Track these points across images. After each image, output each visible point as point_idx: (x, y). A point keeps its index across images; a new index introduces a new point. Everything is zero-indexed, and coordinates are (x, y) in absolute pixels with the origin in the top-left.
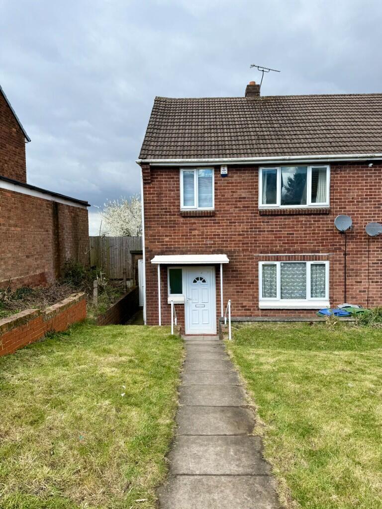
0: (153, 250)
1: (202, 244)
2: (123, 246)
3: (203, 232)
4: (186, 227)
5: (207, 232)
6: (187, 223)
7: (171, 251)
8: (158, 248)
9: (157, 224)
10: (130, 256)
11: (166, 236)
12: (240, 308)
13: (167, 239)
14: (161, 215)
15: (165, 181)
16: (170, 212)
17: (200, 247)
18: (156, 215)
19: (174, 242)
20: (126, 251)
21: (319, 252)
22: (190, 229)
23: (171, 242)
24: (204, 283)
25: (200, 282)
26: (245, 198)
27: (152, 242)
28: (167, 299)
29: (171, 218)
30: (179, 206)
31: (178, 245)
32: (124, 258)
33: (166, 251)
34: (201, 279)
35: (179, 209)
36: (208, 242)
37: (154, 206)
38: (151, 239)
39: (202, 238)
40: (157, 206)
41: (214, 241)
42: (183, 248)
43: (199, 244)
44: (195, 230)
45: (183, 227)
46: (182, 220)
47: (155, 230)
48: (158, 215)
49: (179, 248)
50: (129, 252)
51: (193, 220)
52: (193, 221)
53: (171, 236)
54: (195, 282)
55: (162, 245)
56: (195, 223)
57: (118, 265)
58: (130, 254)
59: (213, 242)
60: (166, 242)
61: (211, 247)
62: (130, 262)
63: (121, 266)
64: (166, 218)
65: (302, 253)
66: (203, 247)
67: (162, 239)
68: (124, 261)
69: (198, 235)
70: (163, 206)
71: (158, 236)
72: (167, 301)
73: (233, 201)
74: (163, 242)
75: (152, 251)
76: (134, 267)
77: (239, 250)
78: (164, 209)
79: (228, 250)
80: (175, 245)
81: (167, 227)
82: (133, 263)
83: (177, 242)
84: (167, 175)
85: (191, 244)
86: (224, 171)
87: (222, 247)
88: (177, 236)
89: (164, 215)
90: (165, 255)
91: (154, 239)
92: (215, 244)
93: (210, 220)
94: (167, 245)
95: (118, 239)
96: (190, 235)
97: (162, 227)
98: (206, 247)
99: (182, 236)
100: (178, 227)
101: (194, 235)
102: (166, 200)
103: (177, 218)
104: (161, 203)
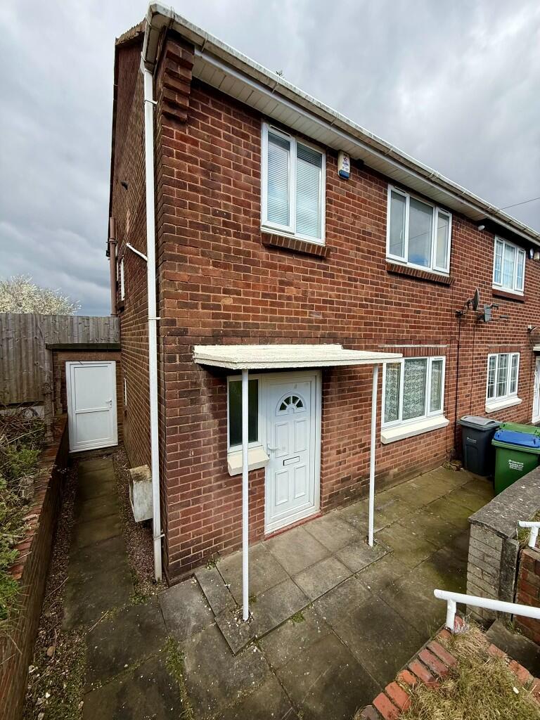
0: (190, 329)
1: (303, 321)
2: (26, 333)
3: (305, 292)
4: (274, 274)
5: (313, 293)
6: (274, 267)
7: (236, 334)
8: (204, 325)
9: (203, 254)
10: (46, 354)
11: (226, 291)
12: (358, 450)
13: (228, 301)
14: (214, 229)
15: (226, 137)
16: (237, 227)
17: (299, 327)
18: (198, 226)
19: (246, 310)
20: (36, 345)
21: (439, 343)
22: (281, 282)
23: (238, 309)
24: (300, 409)
25: (292, 406)
26: (370, 234)
27: (186, 305)
28: (225, 463)
29: (238, 244)
30: (258, 216)
31: (255, 318)
32: (31, 358)
33: (226, 335)
34: (295, 399)
35: (258, 224)
36: (314, 317)
37: (196, 199)
38: (182, 296)
39: (303, 306)
40: (203, 201)
41: (324, 315)
42: (266, 326)
43: (297, 320)
44: (289, 284)
45: (267, 274)
46: (264, 254)
47: (196, 270)
48: (206, 228)
49: (257, 326)
50: (43, 347)
51: (287, 260)
52: (286, 263)
53: (238, 293)
54: (283, 407)
55: (215, 316)
56: (290, 269)
57: (14, 375)
58: (46, 352)
59: (321, 317)
60: (226, 308)
61: (318, 328)
62: (46, 366)
63: (21, 377)
64: (226, 241)
65: (426, 344)
66: (304, 328)
67: (215, 299)
68: (31, 365)
69: (297, 299)
70: (219, 205)
71: (204, 289)
72: (226, 469)
73: (354, 236)
74: (218, 307)
75: (186, 331)
76: (59, 376)
77: (360, 335)
78: (221, 214)
79: (344, 336)
80: (247, 318)
81: (226, 266)
82: (54, 368)
83: (253, 310)
84: (231, 121)
85: (281, 319)
86: (344, 166)
87: (336, 328)
88: (254, 294)
89: (221, 232)
90: (221, 344)
91: (193, 297)
92: (324, 321)
93: (319, 267)
94: (228, 316)
95: (13, 319)
96: (280, 297)
97: (215, 264)
98: (310, 328)
99: (264, 295)
100: (257, 271)
101: (289, 298)
102: (228, 190)
103: (255, 248)
104: (214, 195)
